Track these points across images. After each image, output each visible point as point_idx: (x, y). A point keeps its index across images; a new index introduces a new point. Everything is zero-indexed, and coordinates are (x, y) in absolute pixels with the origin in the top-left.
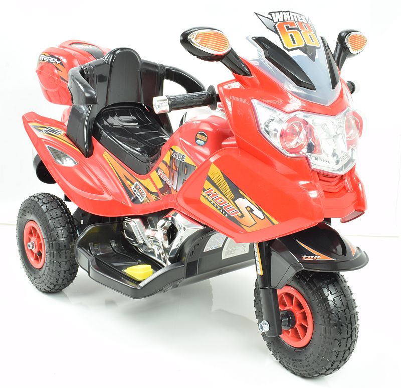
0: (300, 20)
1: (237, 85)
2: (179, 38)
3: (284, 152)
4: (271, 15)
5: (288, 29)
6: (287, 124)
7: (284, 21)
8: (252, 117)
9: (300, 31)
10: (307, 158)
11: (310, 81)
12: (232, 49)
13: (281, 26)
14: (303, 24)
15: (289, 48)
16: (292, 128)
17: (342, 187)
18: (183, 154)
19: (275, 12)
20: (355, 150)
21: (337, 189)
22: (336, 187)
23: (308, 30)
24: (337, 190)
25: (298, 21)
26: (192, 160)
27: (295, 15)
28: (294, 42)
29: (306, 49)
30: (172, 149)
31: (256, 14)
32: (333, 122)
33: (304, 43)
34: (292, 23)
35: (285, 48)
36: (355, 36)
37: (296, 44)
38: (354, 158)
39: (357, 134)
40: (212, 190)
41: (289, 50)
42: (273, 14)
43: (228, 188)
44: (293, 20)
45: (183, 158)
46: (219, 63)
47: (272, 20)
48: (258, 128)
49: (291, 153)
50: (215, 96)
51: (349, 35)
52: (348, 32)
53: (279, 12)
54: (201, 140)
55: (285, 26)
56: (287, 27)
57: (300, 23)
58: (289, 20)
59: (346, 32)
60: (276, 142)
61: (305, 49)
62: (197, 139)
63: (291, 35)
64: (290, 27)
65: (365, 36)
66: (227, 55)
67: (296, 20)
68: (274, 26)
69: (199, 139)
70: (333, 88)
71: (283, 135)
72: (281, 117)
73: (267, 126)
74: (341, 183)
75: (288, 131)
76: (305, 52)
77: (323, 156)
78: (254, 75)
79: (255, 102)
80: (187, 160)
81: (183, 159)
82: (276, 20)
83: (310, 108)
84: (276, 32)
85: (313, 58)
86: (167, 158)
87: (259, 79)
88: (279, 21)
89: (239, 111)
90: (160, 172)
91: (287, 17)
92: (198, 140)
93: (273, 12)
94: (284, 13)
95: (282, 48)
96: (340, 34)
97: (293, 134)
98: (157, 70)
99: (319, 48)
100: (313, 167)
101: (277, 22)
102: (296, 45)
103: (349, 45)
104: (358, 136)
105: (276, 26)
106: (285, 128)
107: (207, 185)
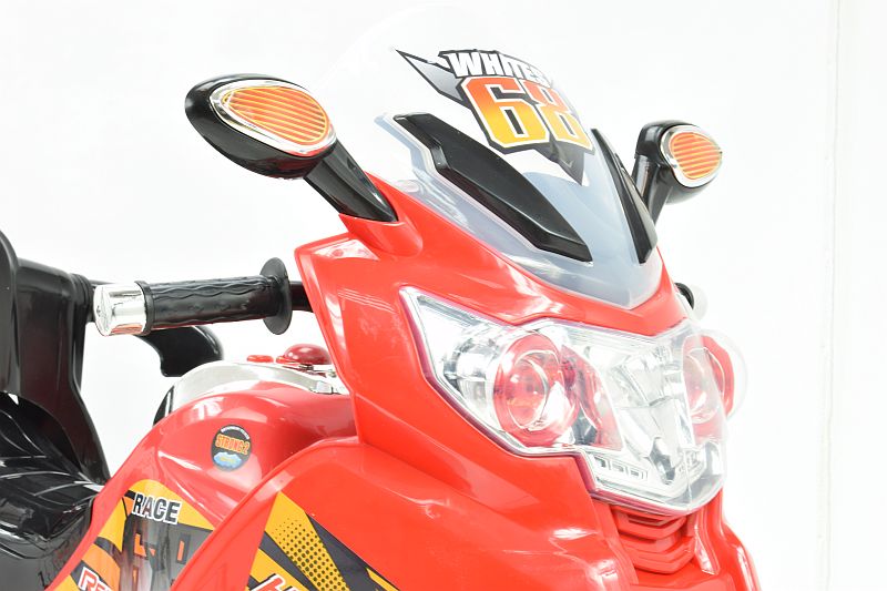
0: (528, 78)
1: (355, 249)
2: (180, 104)
3: (509, 440)
4: (447, 59)
5: (499, 95)
6: (511, 355)
7: (484, 73)
8: (406, 338)
9: (533, 103)
10: (577, 458)
11: (574, 234)
12: (337, 141)
13: (477, 87)
14: (540, 88)
15: (505, 146)
16: (525, 370)
17: (687, 558)
18: (171, 497)
19: (457, 53)
20: (718, 447)
21: (671, 562)
22: (671, 556)
23: (554, 103)
24: (675, 566)
25: (525, 78)
26: (202, 512)
27: (514, 63)
28: (519, 131)
29: (555, 149)
30: (131, 495)
31: (403, 55)
32: (645, 364)
33: (547, 134)
34: (508, 81)
35: (492, 143)
36: (689, 137)
37: (526, 135)
38: (716, 471)
39: (720, 406)
40: (278, 581)
41: (506, 151)
42: (452, 57)
43: (332, 569)
44: (509, 72)
45: (170, 511)
46: (300, 183)
47: (451, 70)
48: (425, 371)
49: (528, 445)
50: (285, 289)
51: (671, 134)
52: (667, 127)
53: (469, 52)
54: (230, 452)
55: (488, 87)
56: (496, 91)
57: (532, 85)
58: (500, 72)
59: (660, 125)
60: (484, 413)
61: (551, 151)
62: (216, 450)
63: (509, 113)
64: (503, 91)
65: (717, 141)
66: (326, 159)
67: (519, 75)
68: (459, 88)
69: (223, 450)
70: (642, 260)
71: (503, 390)
72: (491, 335)
73: (453, 367)
74: (682, 547)
75: (514, 380)
76: (554, 157)
77: (625, 456)
78: (407, 219)
79: (410, 294)
80: (187, 515)
81: (173, 515)
82: (461, 72)
83: (579, 311)
84: (466, 103)
85: (576, 173)
86: (112, 528)
87: (422, 232)
88: (470, 75)
89: (363, 323)
90: (88, 578)
91: (492, 65)
92: (220, 454)
93: (452, 52)
94: (484, 56)
95: (486, 144)
96: (643, 133)
97: (530, 389)
98: (65, 293)
99: (592, 153)
100: (598, 486)
101: (464, 78)
102: (526, 139)
103: (672, 161)
104: (723, 411)
105: (464, 85)
106: (507, 369)
107: (263, 565)
